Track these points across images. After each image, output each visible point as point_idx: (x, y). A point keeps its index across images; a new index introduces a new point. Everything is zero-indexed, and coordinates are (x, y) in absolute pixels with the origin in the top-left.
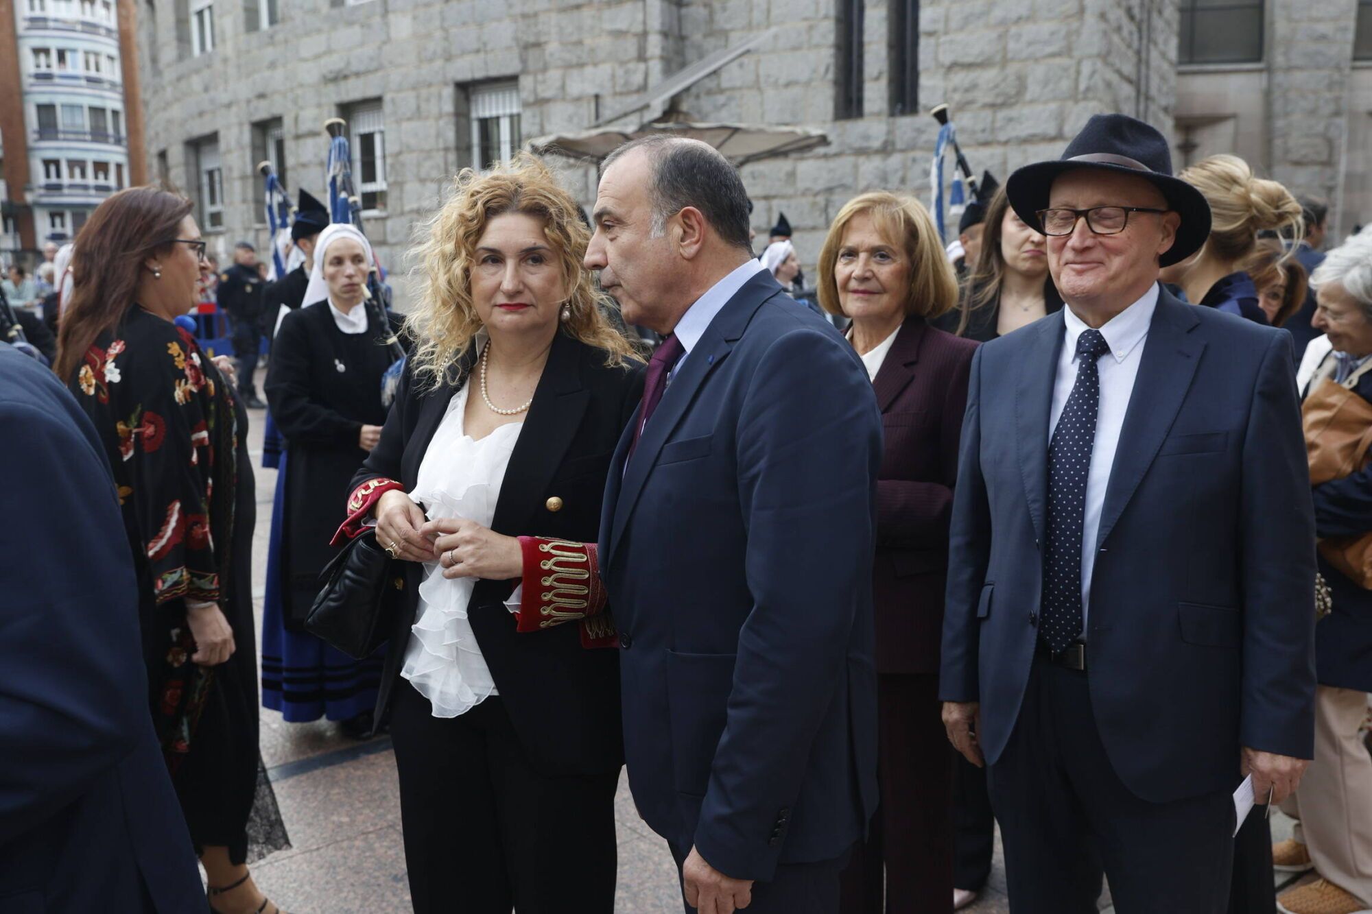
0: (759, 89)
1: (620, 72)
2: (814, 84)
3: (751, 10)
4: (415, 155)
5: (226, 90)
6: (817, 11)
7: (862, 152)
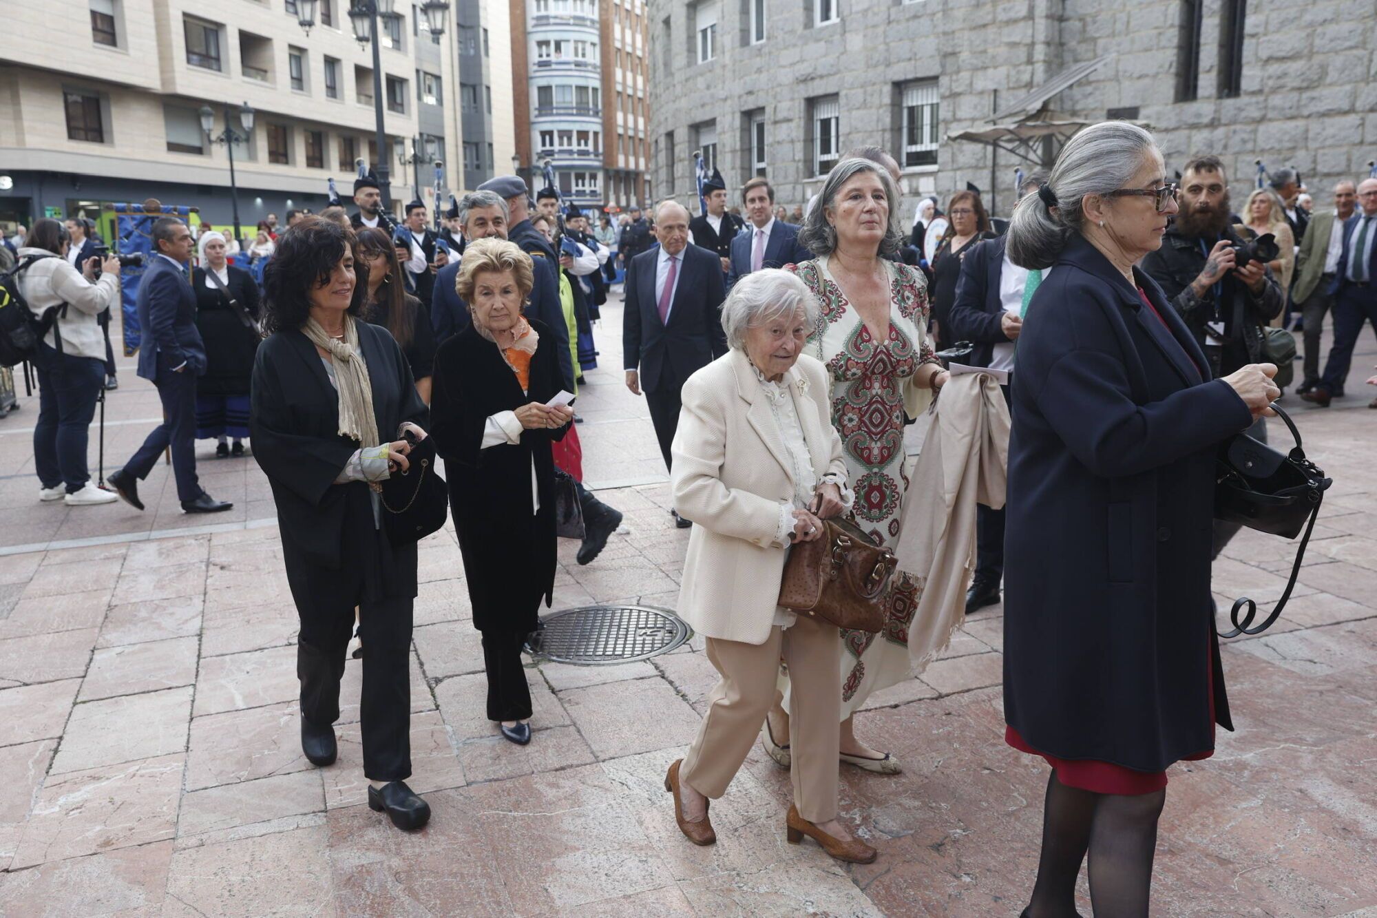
0: (1118, 81)
1: (1013, 73)
2: (1160, 76)
3: (1115, 22)
4: (861, 134)
5: (723, 88)
6: (1165, 21)
7: (1194, 126)
